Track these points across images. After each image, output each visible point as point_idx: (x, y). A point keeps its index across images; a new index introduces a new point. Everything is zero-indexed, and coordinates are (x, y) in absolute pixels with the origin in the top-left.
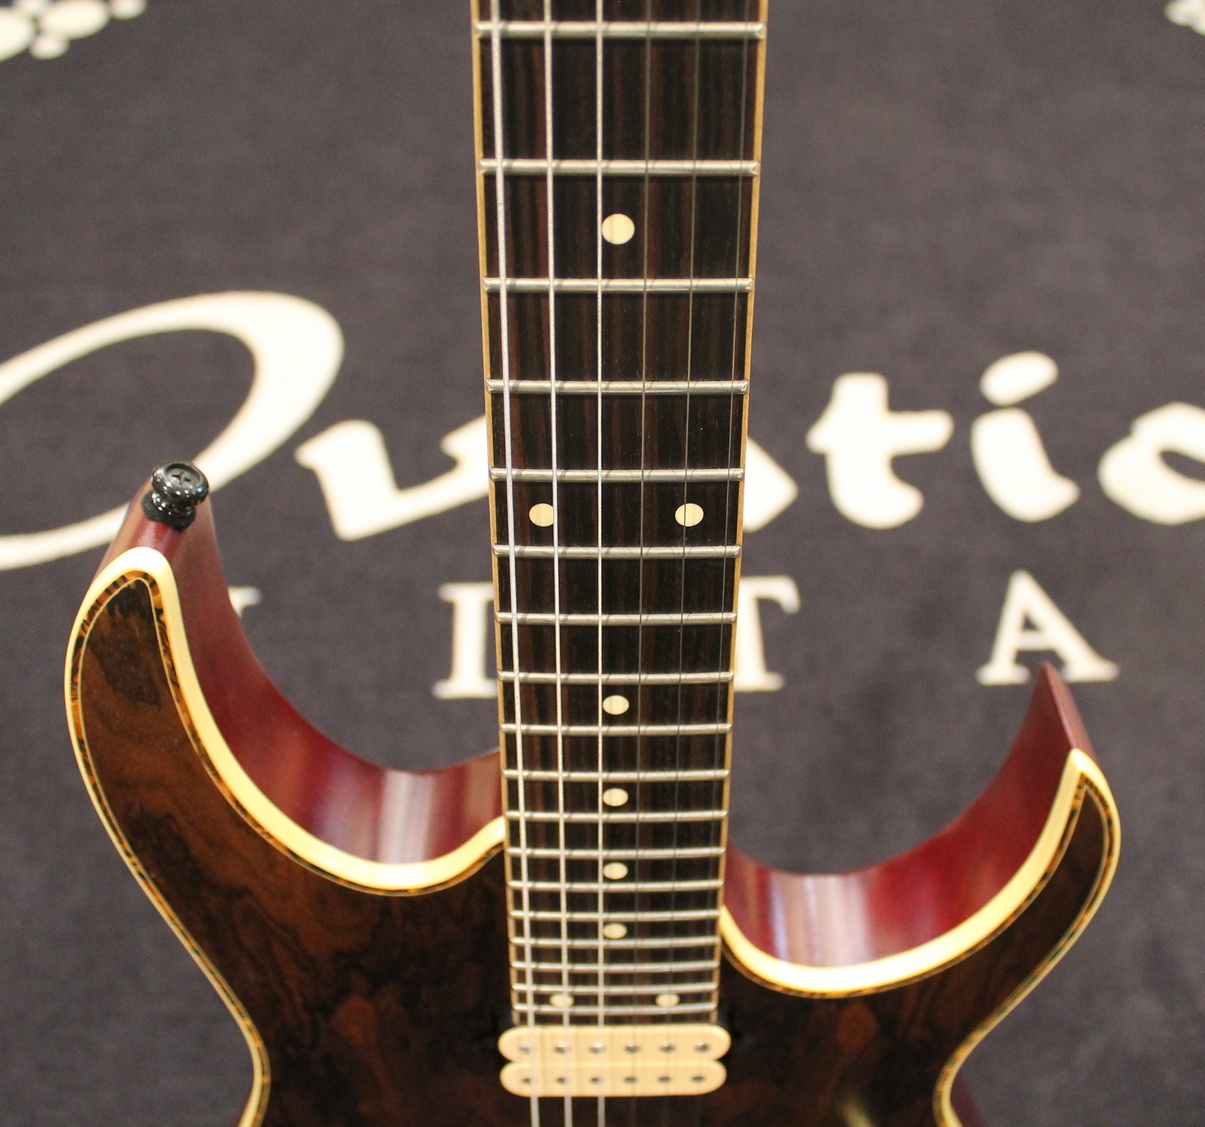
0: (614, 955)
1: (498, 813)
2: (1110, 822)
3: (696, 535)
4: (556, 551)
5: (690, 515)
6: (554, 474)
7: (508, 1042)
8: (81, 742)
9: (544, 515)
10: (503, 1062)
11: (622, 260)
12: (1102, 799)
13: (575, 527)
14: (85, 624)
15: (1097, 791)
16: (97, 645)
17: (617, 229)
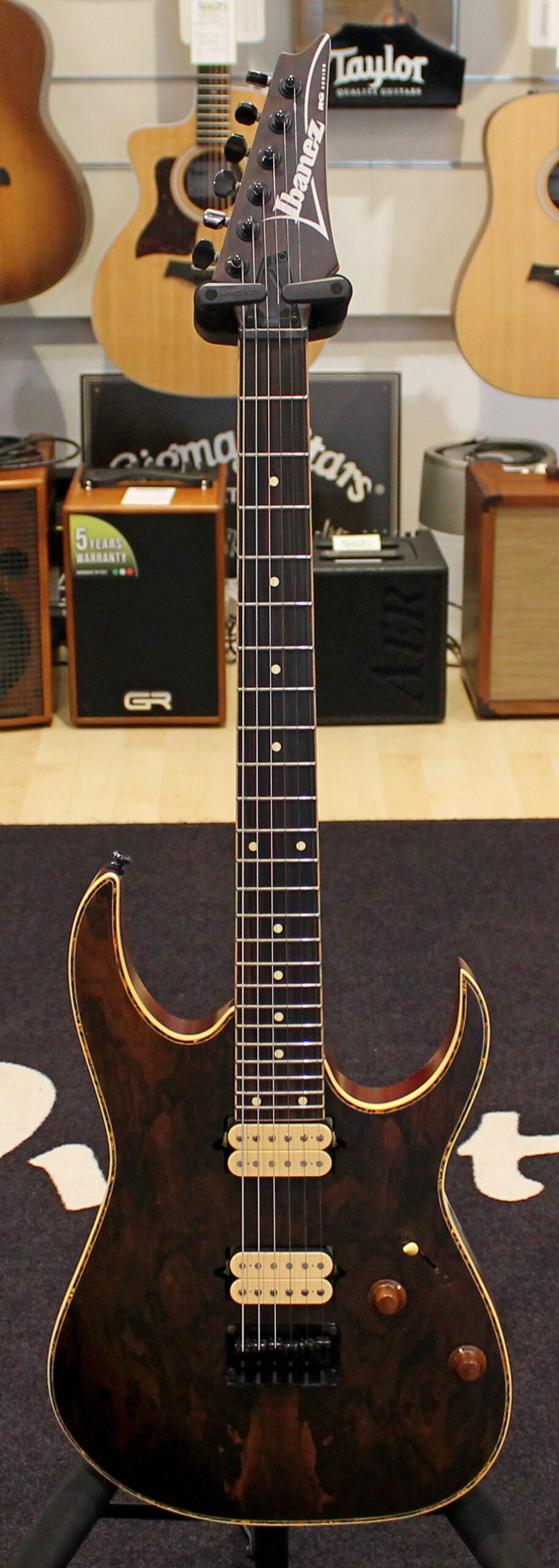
0: (281, 1069)
1: (232, 1004)
2: (481, 1001)
3: (303, 854)
4: (257, 860)
5: (301, 846)
6: (257, 830)
7: (232, 1135)
8: (72, 959)
9: (254, 846)
10: (230, 1150)
11: (277, 757)
12: (474, 988)
13: (264, 852)
14: (86, 901)
15: (471, 983)
16: (89, 910)
17: (276, 747)
